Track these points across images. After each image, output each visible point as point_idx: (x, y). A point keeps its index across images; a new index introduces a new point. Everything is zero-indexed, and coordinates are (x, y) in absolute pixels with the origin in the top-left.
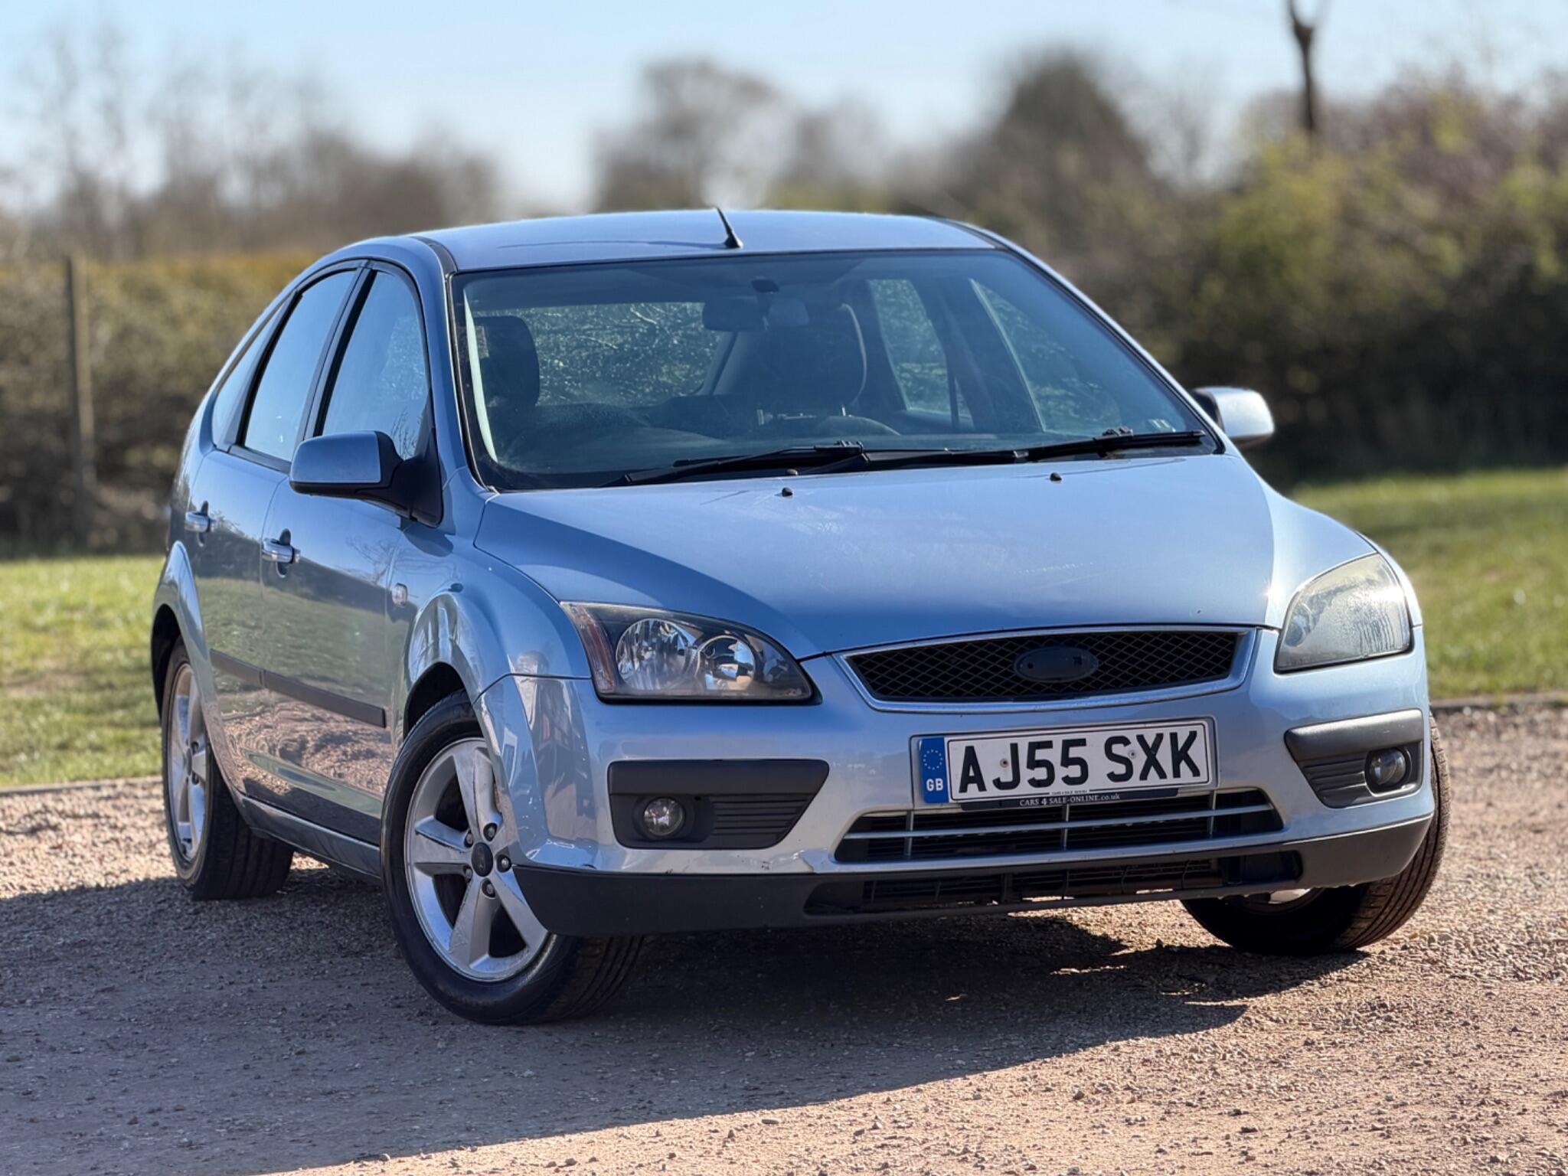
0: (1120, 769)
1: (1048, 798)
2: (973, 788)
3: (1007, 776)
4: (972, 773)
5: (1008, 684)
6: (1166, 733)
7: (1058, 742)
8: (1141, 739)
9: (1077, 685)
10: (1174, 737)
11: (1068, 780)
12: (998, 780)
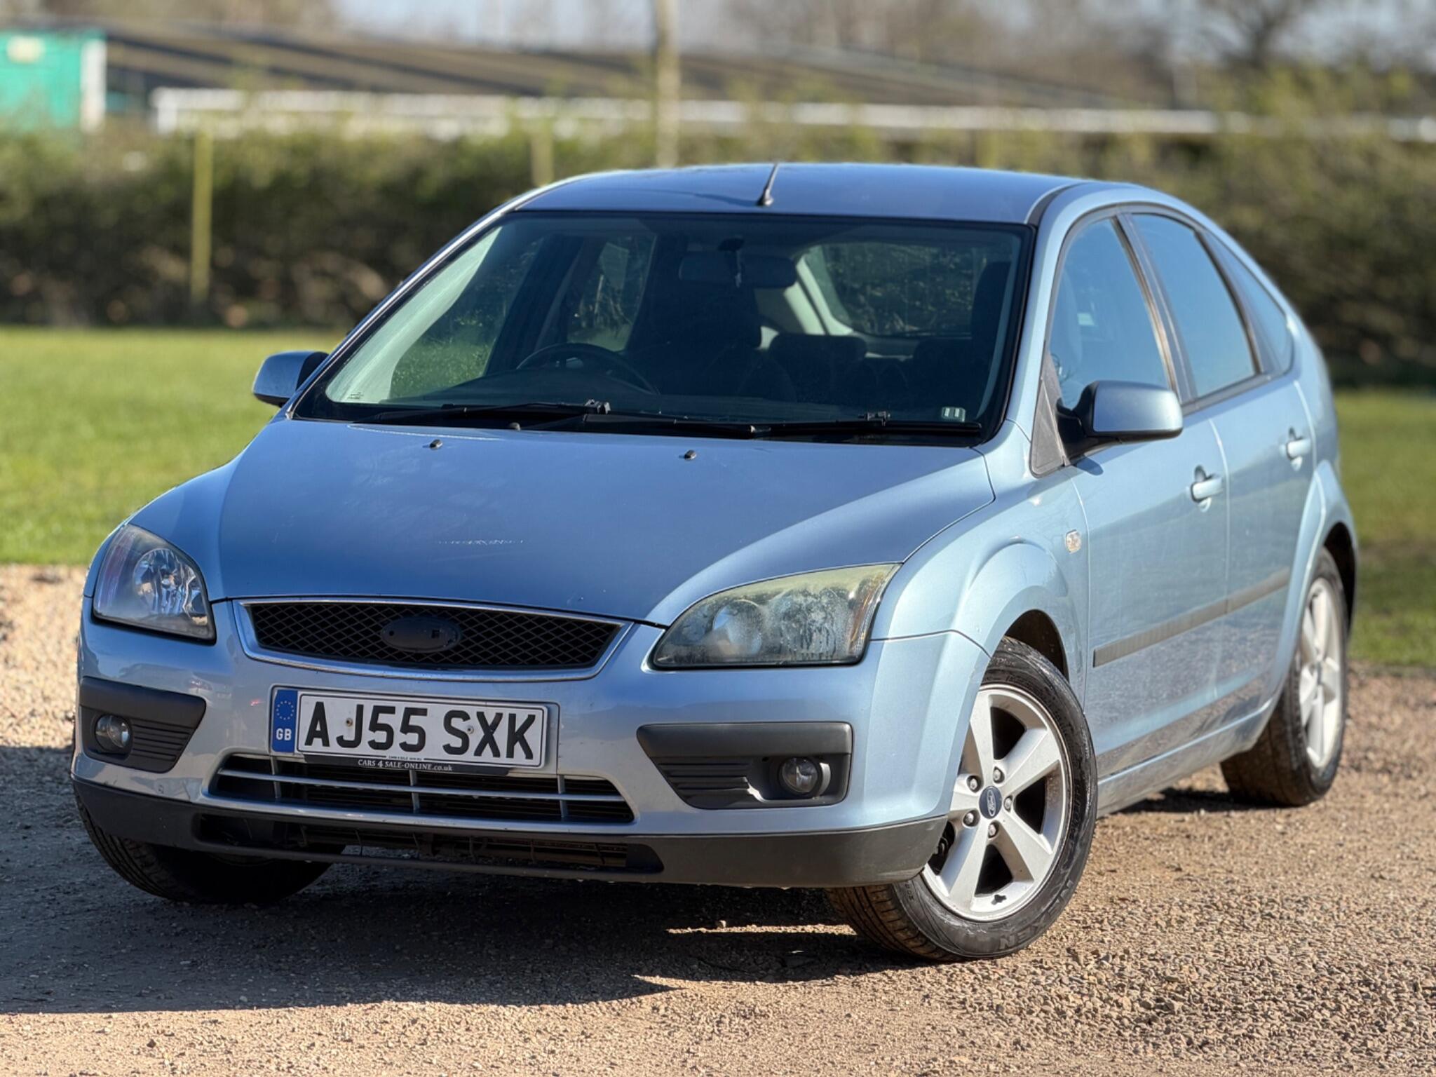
0: (457, 742)
1: (384, 761)
2: (318, 742)
3: (350, 736)
4: (318, 728)
5: (373, 648)
6: (506, 713)
7: (401, 708)
8: (481, 716)
9: (437, 657)
10: (512, 718)
11: (405, 746)
12: (342, 737)
